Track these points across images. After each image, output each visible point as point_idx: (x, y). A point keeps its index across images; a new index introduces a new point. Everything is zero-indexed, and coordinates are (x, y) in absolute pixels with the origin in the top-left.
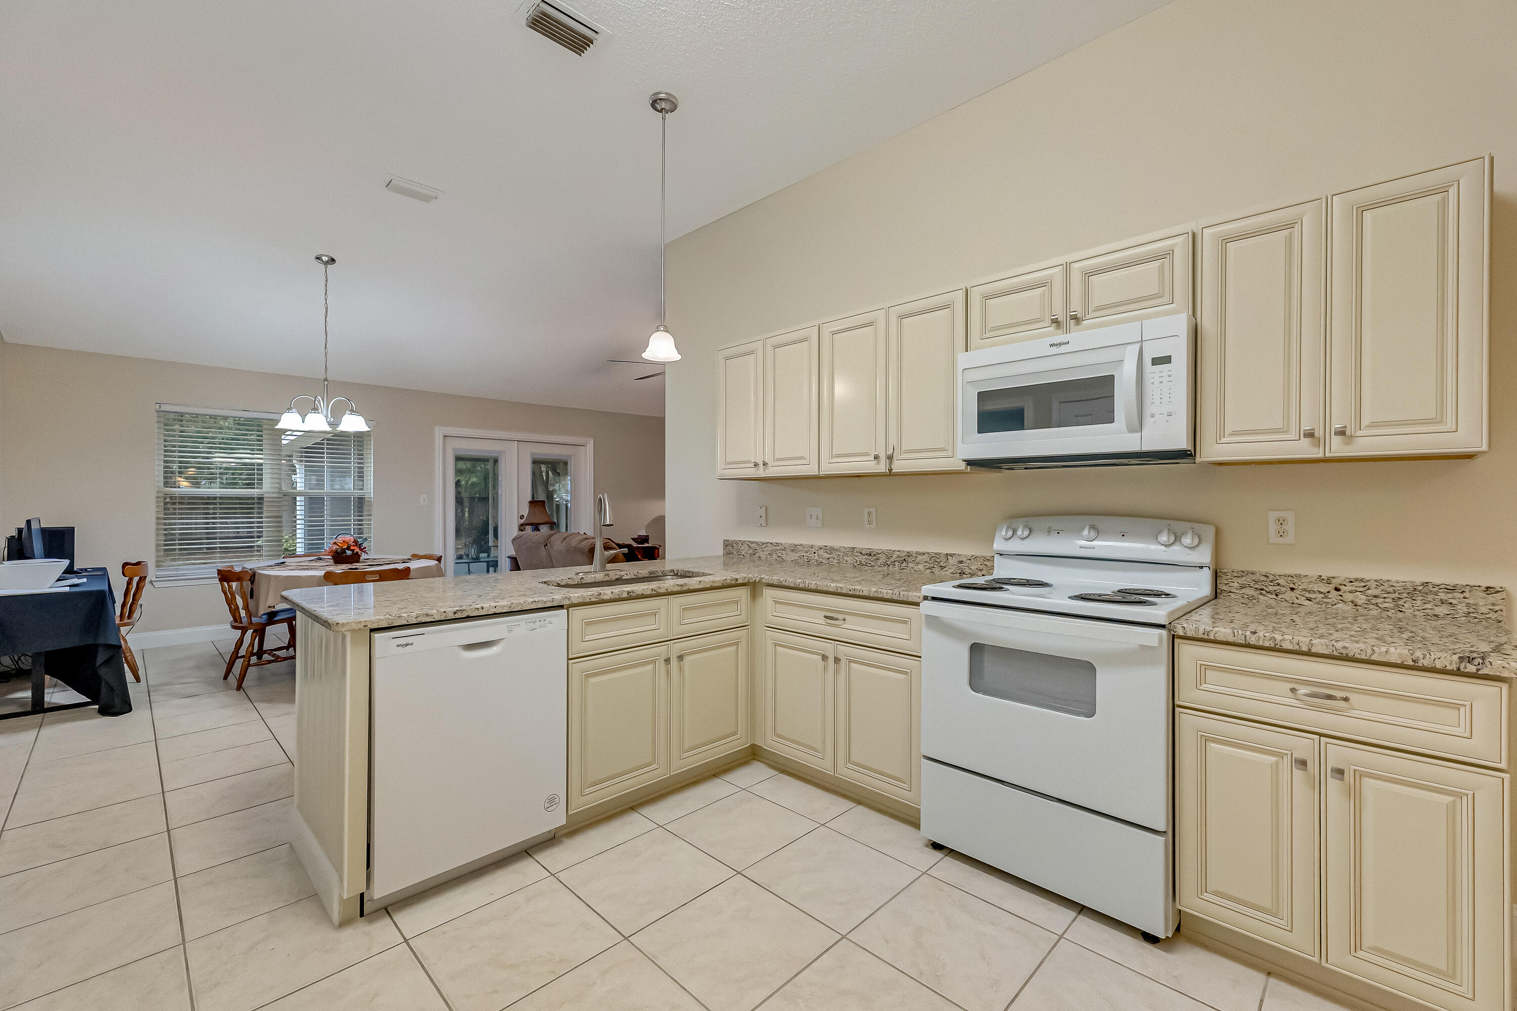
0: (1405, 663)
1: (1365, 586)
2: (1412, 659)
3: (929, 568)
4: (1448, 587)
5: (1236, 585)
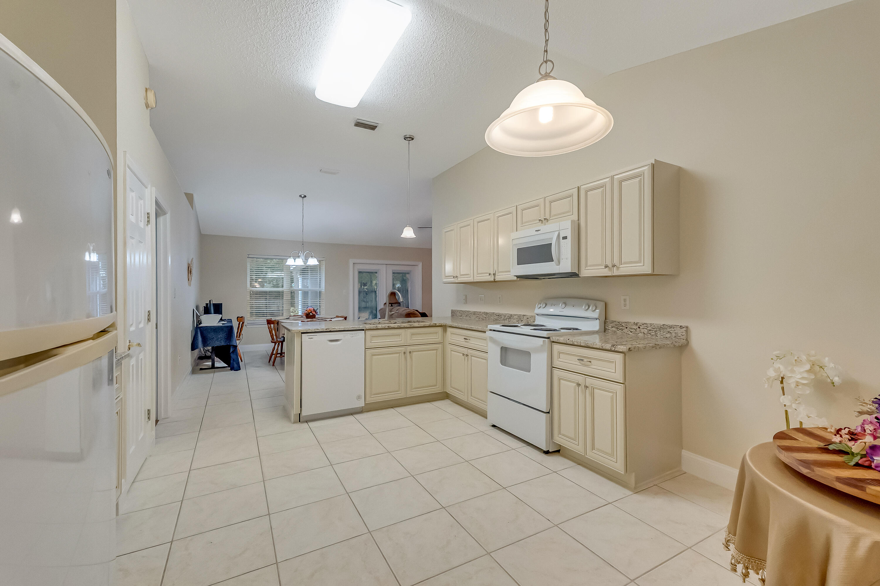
1: (647, 326)
4: (670, 326)
5: (610, 326)
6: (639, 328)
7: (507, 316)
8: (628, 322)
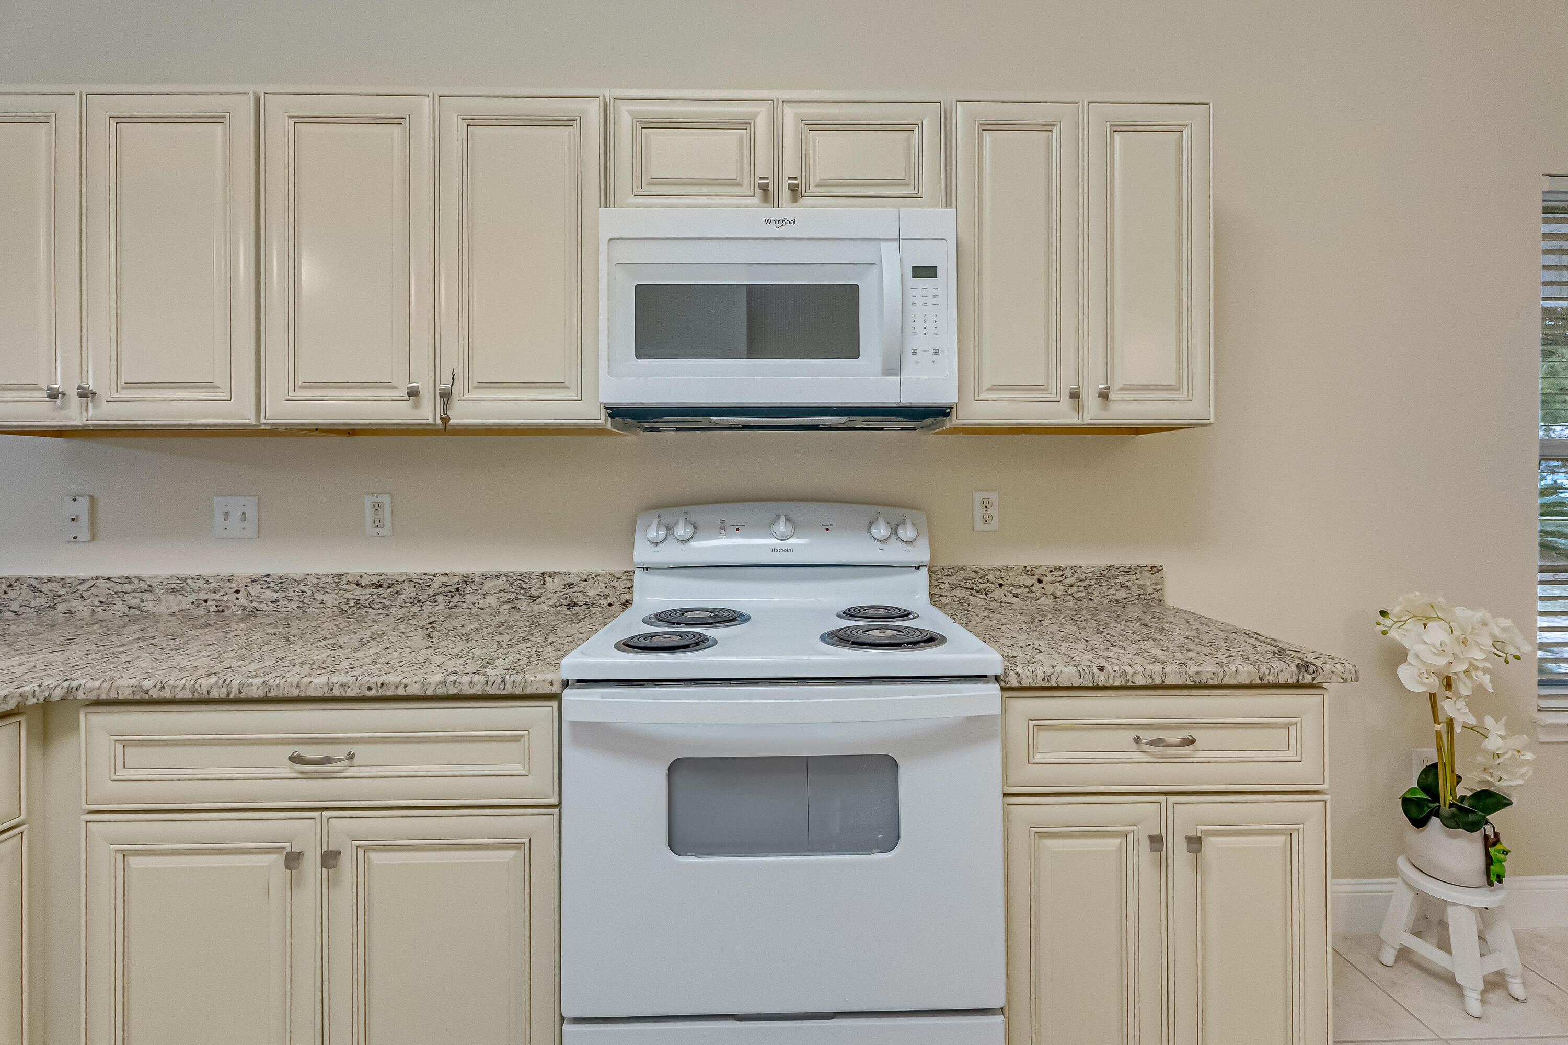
0: (1254, 683)
1: (1063, 575)
2: (1259, 676)
3: (508, 601)
4: (1125, 570)
5: (946, 586)
6: (1040, 581)
7: (435, 585)
8: (1006, 569)
